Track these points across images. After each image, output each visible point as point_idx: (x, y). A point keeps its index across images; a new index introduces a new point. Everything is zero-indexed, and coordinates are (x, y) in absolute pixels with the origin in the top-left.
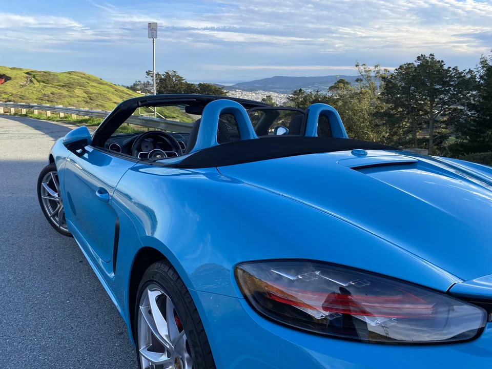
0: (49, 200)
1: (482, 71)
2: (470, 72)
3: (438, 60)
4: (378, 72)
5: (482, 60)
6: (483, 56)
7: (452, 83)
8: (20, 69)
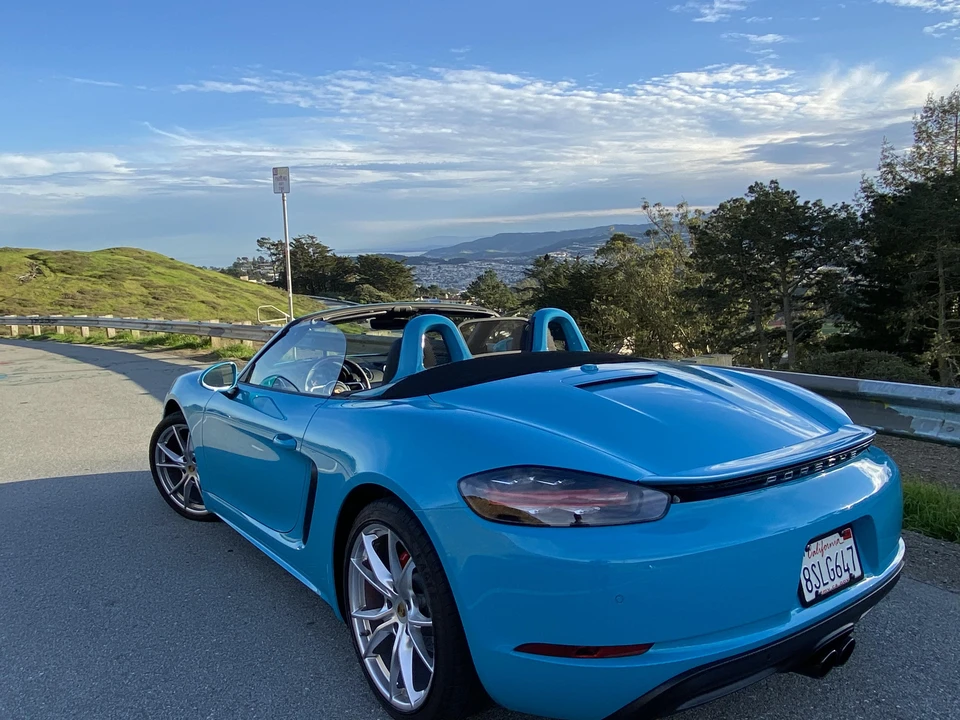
0: (167, 468)
1: (866, 204)
2: (845, 207)
3: (785, 190)
4: (684, 216)
5: (864, 185)
6: (865, 178)
7: (815, 229)
8: (18, 251)
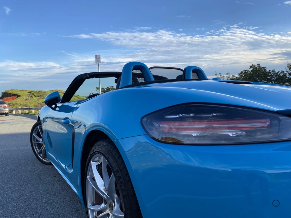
1: (289, 71)
2: (282, 72)
4: (229, 77)
5: (288, 65)
6: (289, 63)
7: (273, 79)
8: (26, 90)
